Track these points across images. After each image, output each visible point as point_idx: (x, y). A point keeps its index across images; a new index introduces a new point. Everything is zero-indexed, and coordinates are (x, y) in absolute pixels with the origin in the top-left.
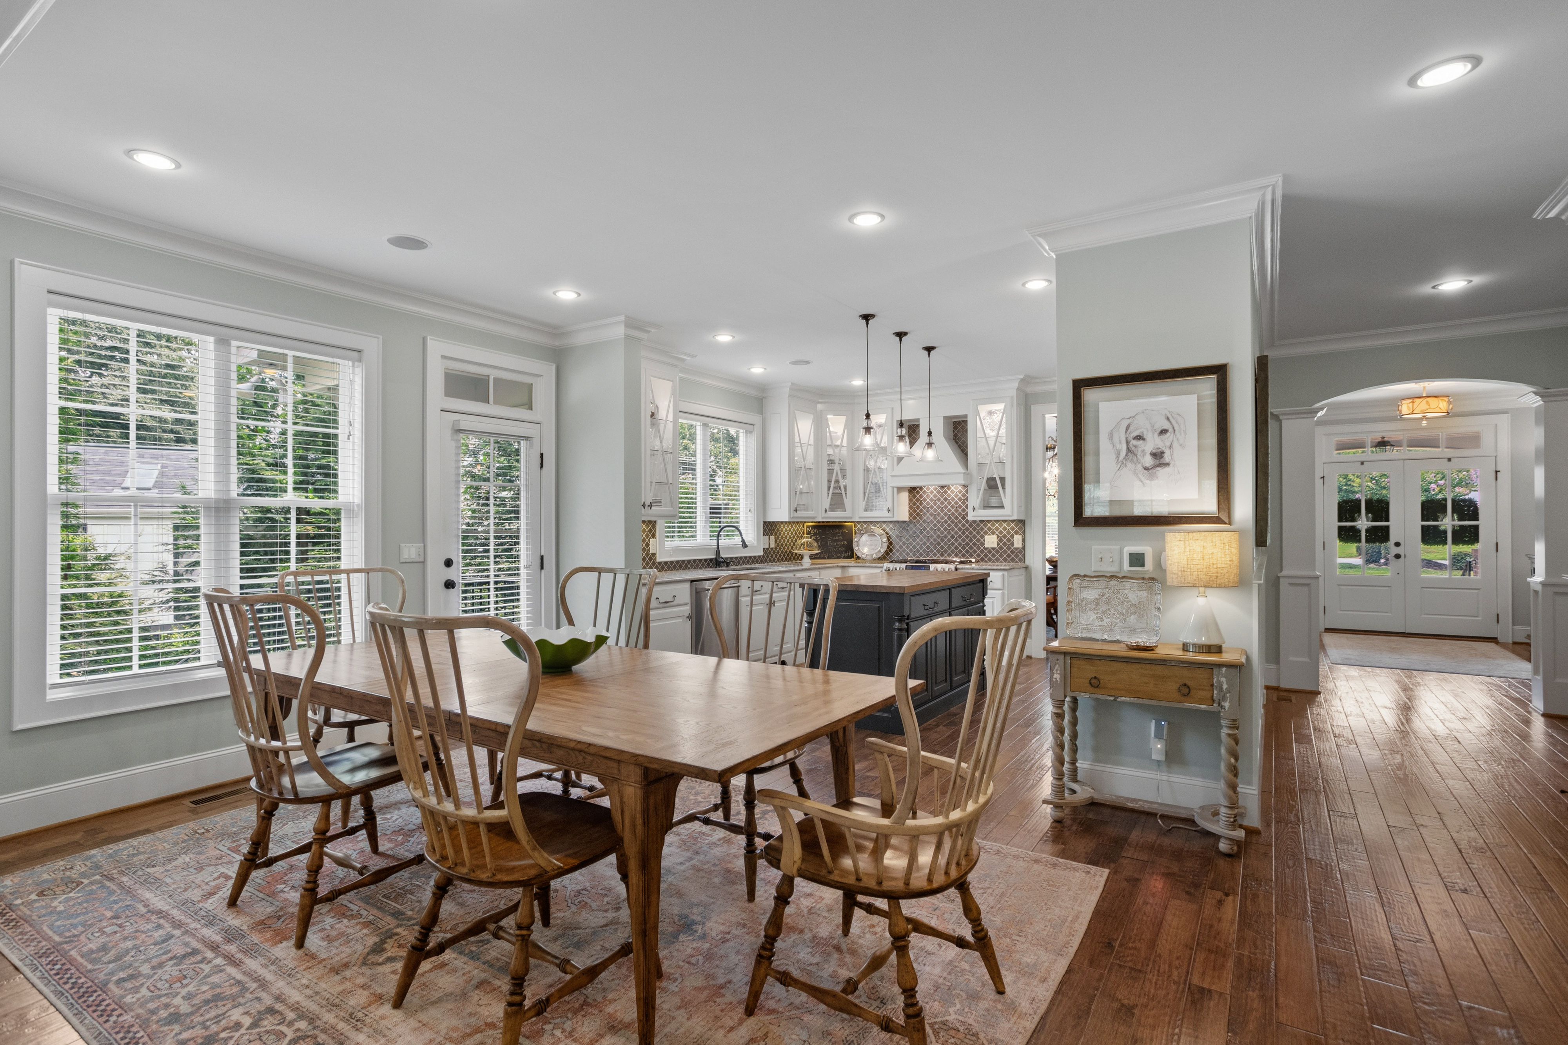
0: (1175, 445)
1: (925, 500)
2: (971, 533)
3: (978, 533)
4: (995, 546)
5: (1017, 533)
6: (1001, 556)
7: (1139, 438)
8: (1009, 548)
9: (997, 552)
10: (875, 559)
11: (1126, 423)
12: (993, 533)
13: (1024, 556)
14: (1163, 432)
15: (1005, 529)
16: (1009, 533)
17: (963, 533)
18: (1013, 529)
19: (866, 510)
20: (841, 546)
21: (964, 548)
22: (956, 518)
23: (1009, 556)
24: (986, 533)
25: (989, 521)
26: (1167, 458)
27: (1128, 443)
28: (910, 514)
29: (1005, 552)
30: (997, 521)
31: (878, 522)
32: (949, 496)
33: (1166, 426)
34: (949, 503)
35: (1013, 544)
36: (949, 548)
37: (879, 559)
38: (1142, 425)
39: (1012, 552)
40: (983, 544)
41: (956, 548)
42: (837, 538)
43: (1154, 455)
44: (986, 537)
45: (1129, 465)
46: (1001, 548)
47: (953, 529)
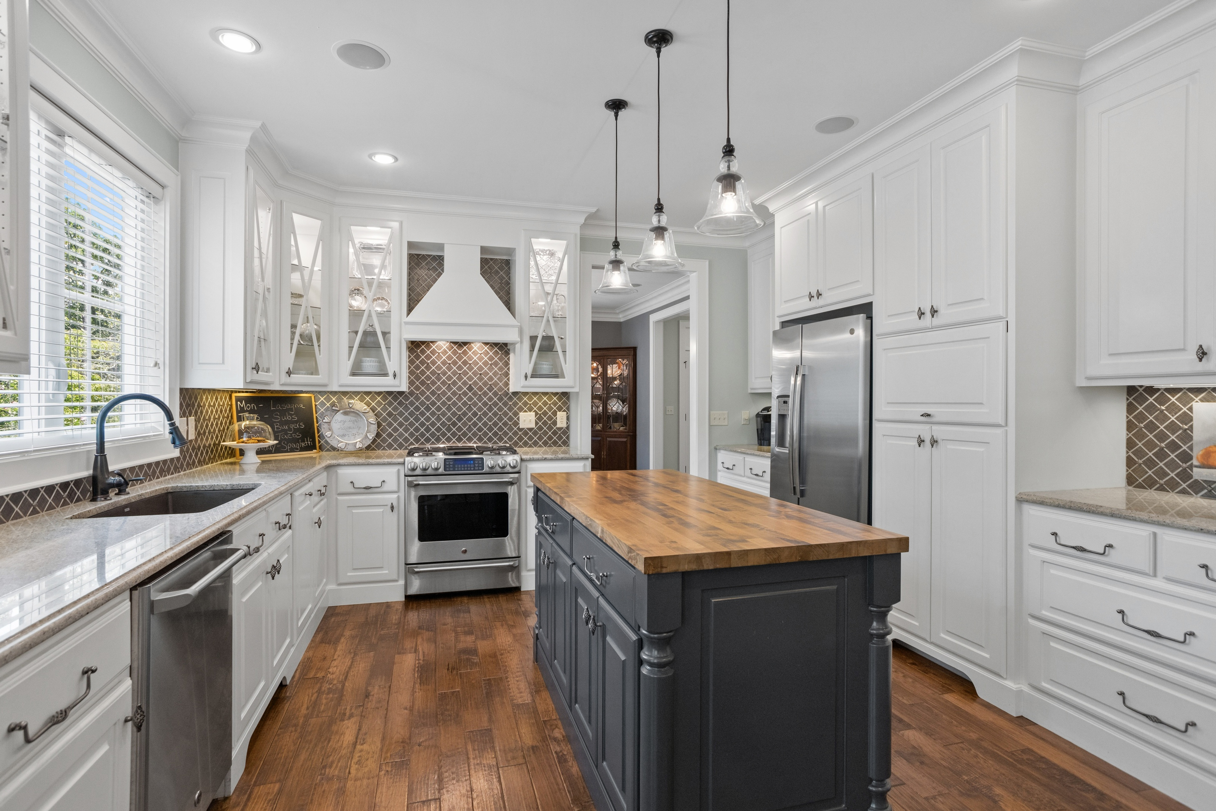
1: (434, 363)
2: (500, 409)
3: (510, 409)
4: (533, 425)
5: (560, 409)
6: (540, 438)
8: (550, 428)
9: (535, 433)
10: (361, 449)
12: (530, 410)
13: (568, 438)
15: (545, 403)
16: (550, 409)
17: (490, 409)
18: (555, 404)
19: (353, 374)
20: (296, 431)
21: (490, 429)
22: (480, 389)
23: (550, 438)
24: (521, 409)
25: (525, 394)
28: (411, 383)
29: (545, 433)
30: (535, 394)
31: (356, 393)
32: (470, 358)
34: (470, 368)
35: (555, 423)
36: (469, 429)
37: (368, 448)
39: (555, 433)
40: (516, 424)
41: (480, 429)
42: (288, 418)
44: (522, 414)
46: (540, 428)
47: (475, 404)
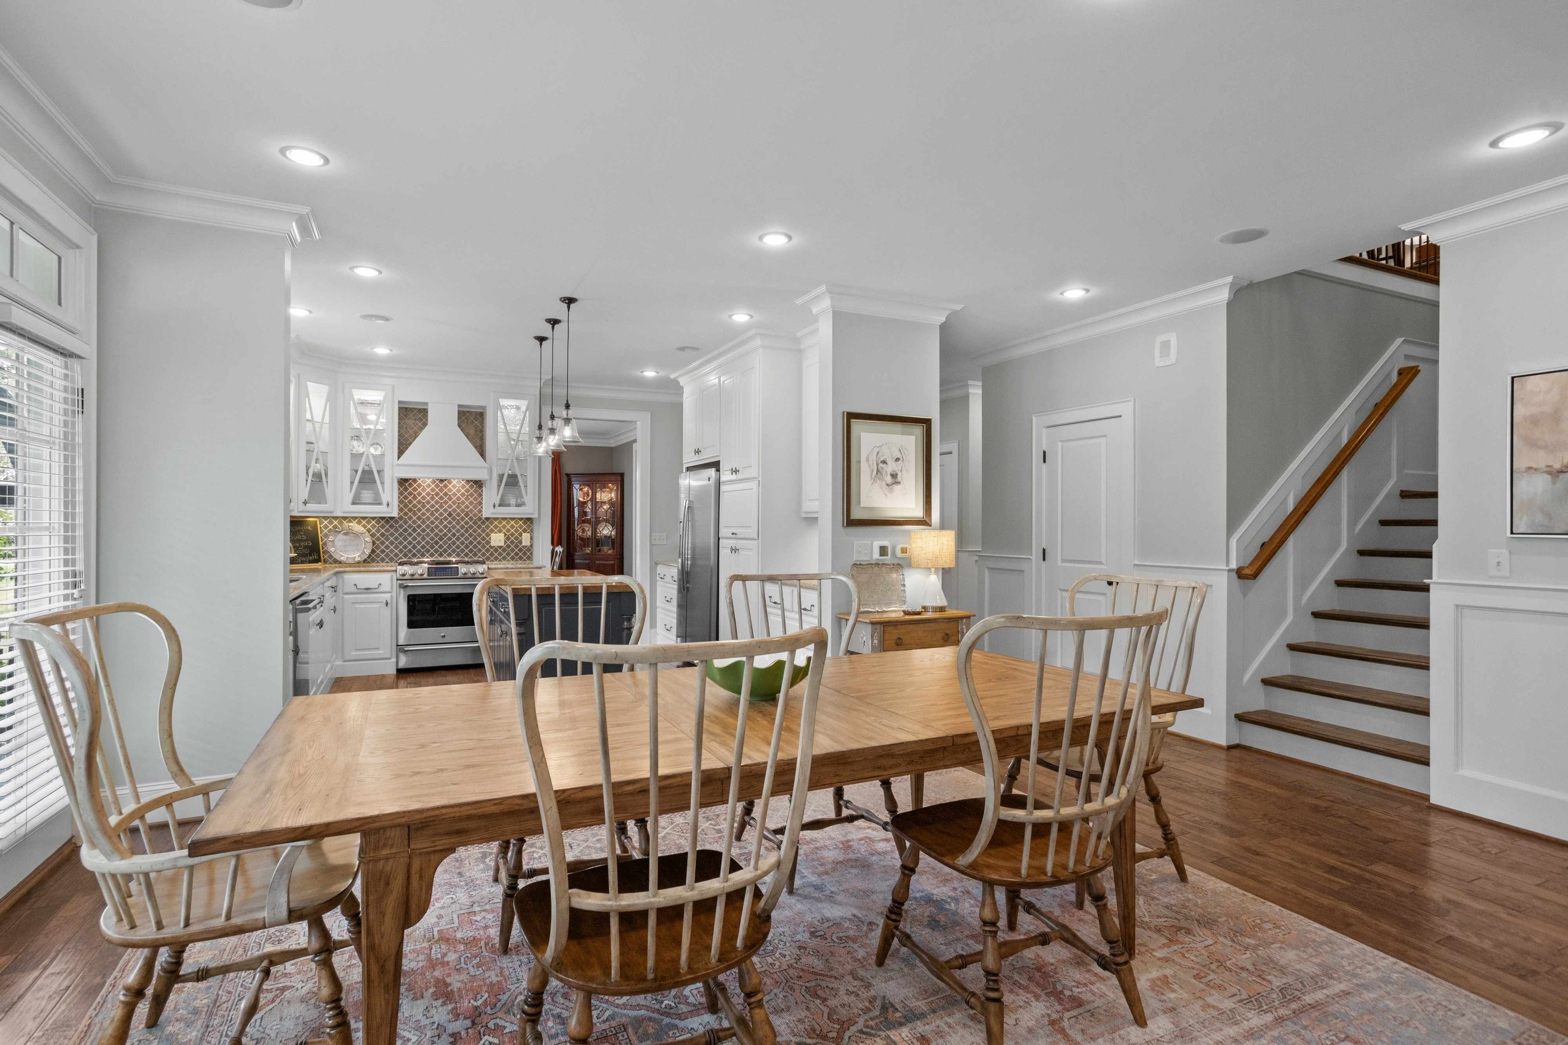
0: (904, 470)
1: (419, 494)
2: (475, 531)
3: (483, 531)
4: (502, 544)
5: (525, 531)
6: (508, 554)
7: (884, 462)
8: (516, 546)
9: (504, 550)
10: (359, 562)
11: (876, 450)
12: (500, 531)
13: (531, 554)
14: (897, 460)
15: (512, 527)
16: (517, 531)
17: (467, 531)
18: (521, 527)
19: (353, 503)
20: (305, 547)
21: (467, 547)
22: (459, 515)
23: (517, 554)
24: (492, 531)
25: (496, 519)
26: (899, 479)
27: (877, 465)
28: (401, 510)
29: (513, 550)
30: (504, 519)
31: (355, 518)
32: (450, 490)
33: (899, 456)
34: (450, 499)
35: (521, 542)
36: (450, 547)
37: (365, 561)
38: (886, 454)
39: (520, 550)
40: (488, 542)
41: (458, 547)
42: (299, 537)
43: (892, 475)
44: (493, 535)
45: (878, 482)
46: (508, 546)
47: (454, 527)
